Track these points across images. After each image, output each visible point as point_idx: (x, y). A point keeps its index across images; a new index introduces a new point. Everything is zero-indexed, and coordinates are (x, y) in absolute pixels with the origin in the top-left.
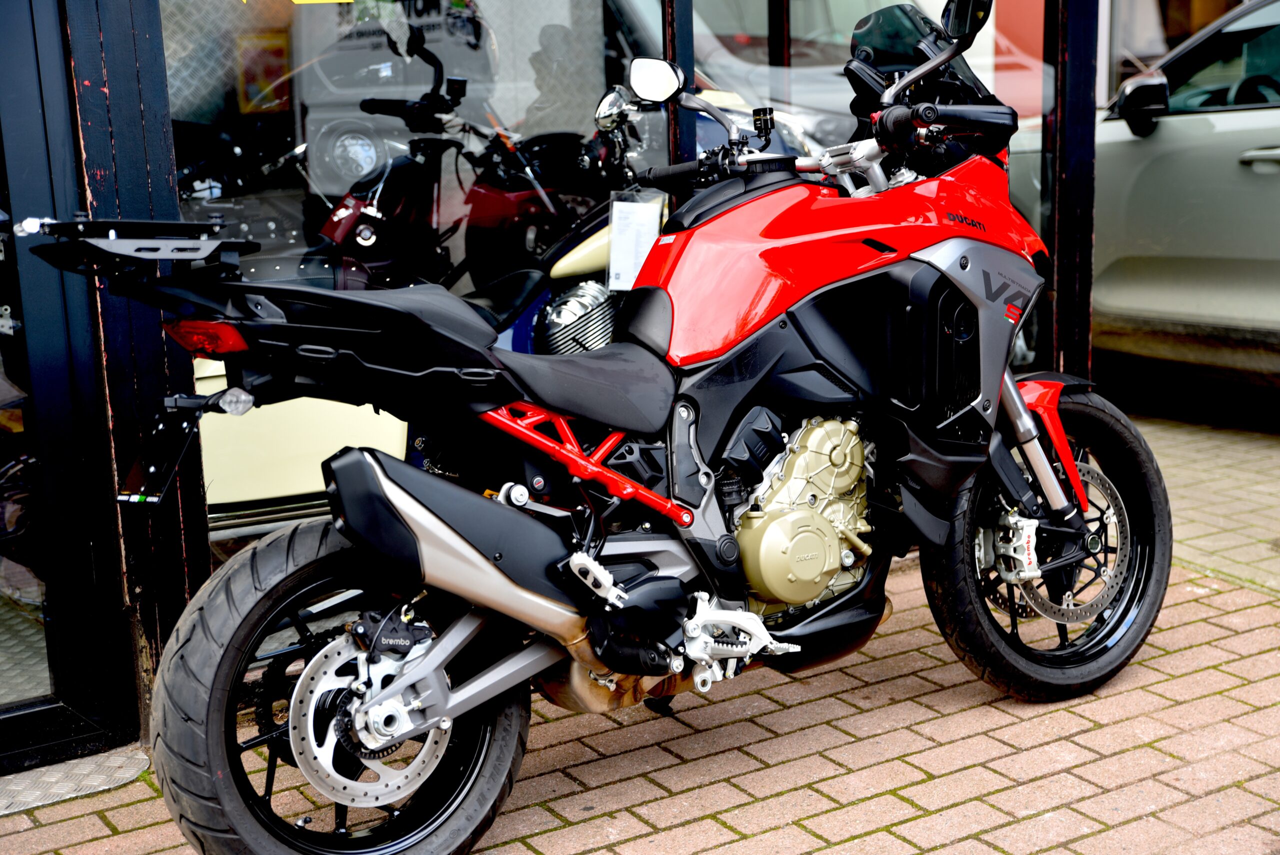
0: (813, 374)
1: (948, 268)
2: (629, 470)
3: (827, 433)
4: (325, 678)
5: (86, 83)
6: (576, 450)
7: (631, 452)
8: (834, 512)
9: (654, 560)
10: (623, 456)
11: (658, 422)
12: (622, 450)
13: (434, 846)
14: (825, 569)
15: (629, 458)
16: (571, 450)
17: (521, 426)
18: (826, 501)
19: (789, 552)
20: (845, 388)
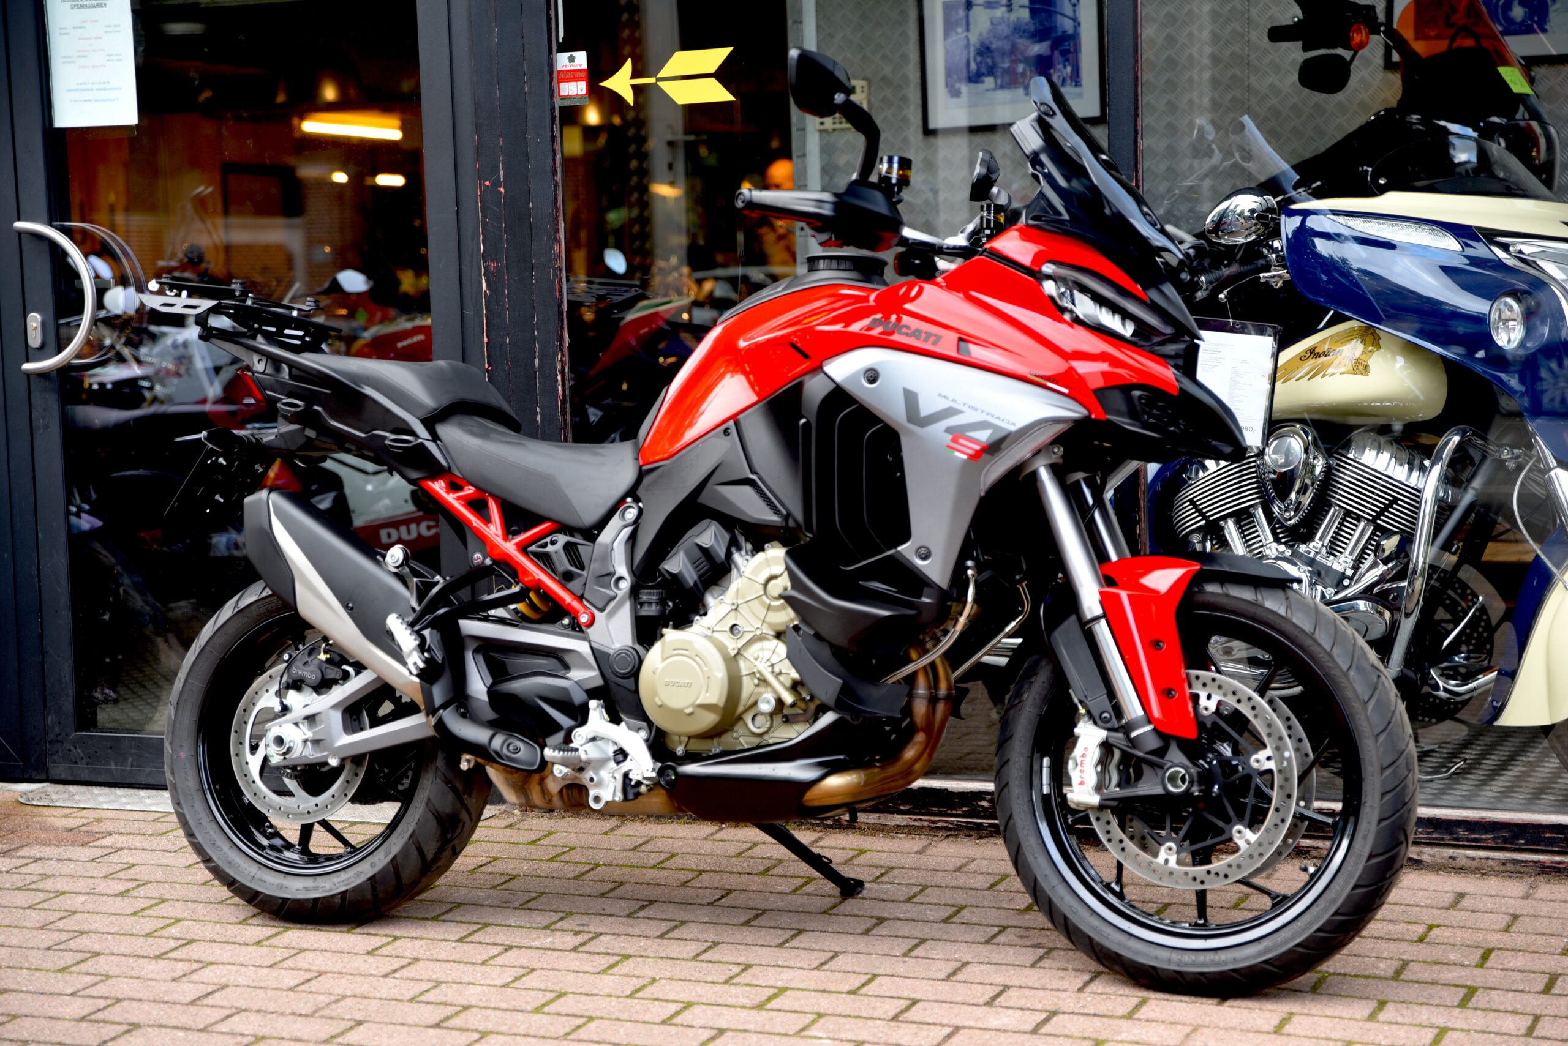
0: (747, 490)
1: (846, 380)
2: (544, 559)
3: (767, 559)
4: (266, 695)
5: (487, 183)
6: (500, 532)
7: (553, 543)
8: (762, 649)
9: (568, 659)
10: (545, 545)
11: (589, 517)
12: (548, 539)
13: (340, 879)
14: (699, 702)
15: (550, 548)
16: (494, 530)
17: (451, 498)
18: (752, 635)
19: (658, 672)
20: (776, 511)
